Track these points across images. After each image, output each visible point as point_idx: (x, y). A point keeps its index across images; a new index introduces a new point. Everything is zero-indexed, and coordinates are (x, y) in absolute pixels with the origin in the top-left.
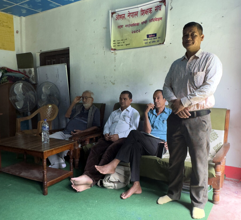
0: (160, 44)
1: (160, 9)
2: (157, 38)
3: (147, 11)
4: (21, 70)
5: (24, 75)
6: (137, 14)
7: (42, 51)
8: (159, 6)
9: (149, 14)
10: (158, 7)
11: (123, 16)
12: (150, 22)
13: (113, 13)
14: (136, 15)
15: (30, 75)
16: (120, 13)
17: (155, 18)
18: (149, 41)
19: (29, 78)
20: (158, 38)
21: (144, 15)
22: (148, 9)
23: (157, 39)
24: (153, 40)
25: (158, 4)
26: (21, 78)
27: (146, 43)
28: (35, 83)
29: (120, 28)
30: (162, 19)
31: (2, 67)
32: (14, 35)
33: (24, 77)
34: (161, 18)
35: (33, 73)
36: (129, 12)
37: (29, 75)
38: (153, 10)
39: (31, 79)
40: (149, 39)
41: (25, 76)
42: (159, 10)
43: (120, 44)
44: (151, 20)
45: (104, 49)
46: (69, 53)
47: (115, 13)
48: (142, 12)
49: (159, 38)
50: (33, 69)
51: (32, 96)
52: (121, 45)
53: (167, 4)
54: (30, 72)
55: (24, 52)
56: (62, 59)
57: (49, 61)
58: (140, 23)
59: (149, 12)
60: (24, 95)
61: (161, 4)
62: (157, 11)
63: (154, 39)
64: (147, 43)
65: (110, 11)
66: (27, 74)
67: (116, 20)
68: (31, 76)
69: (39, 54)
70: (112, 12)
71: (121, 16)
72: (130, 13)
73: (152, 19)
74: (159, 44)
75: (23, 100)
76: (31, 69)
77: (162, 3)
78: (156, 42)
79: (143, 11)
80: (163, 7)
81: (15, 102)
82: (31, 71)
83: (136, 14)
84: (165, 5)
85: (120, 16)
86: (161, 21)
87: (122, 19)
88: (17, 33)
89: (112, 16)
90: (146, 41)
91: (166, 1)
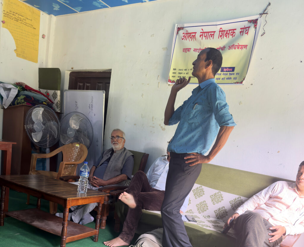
0: (238, 83)
3: (228, 33)
4: (43, 91)
5: (46, 98)
6: (214, 35)
7: (74, 69)
9: (230, 37)
10: (245, 29)
11: (194, 34)
12: (229, 49)
13: (179, 29)
14: (211, 37)
15: (55, 100)
16: (190, 30)
17: (238, 45)
18: (223, 76)
19: (53, 103)
20: (235, 74)
21: (223, 38)
22: (230, 30)
23: (235, 76)
24: (228, 76)
25: (246, 24)
26: (42, 102)
28: (59, 111)
29: (186, 52)
30: (247, 47)
31: (19, 83)
32: (38, 40)
33: (46, 101)
35: (59, 98)
36: (202, 30)
37: (53, 100)
38: (237, 32)
39: (54, 106)
40: (223, 74)
41: (48, 100)
42: (246, 34)
43: (181, 75)
44: (231, 46)
45: (159, 78)
46: (110, 78)
47: (182, 28)
48: (221, 32)
49: (237, 74)
50: (59, 92)
51: (54, 127)
53: (258, 27)
54: (55, 96)
55: (50, 66)
56: (99, 84)
57: (81, 84)
59: (231, 35)
60: (44, 124)
61: (249, 25)
62: (242, 35)
63: (230, 74)
64: (219, 79)
65: (176, 25)
66: (51, 97)
67: (183, 39)
68: (55, 102)
69: (69, 72)
70: (178, 27)
71: (190, 34)
72: (203, 33)
73: (233, 45)
74: (235, 83)
75: (42, 131)
76: (56, 91)
77: (251, 23)
78: (232, 79)
80: (252, 30)
81: (31, 133)
82: (57, 94)
83: (211, 34)
84: (256, 28)
85: (188, 35)
86: (244, 49)
87: (190, 39)
88: (42, 37)
89: (177, 33)
90: (218, 76)
91: (258, 21)
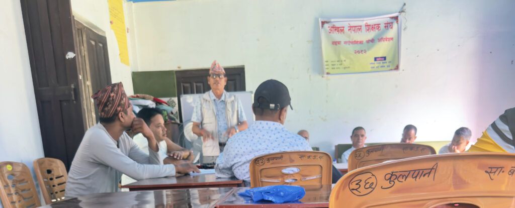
0: (391, 70)
1: (392, 28)
2: (386, 62)
3: (374, 27)
6: (361, 29)
7: (182, 68)
8: (389, 23)
9: (377, 31)
11: (342, 29)
12: (378, 42)
13: (323, 23)
14: (359, 30)
17: (385, 38)
18: (376, 65)
21: (370, 31)
22: (375, 25)
23: (388, 64)
24: (381, 64)
25: (390, 20)
27: (372, 68)
29: (336, 45)
32: (126, 36)
34: (392, 39)
36: (349, 24)
38: (382, 26)
40: (377, 63)
43: (335, 67)
44: (380, 39)
47: (327, 22)
49: (389, 62)
52: (337, 68)
53: (399, 22)
57: (187, 85)
58: (365, 42)
59: (377, 29)
62: (388, 29)
63: (383, 63)
64: (374, 67)
65: (320, 19)
67: (330, 33)
70: (322, 21)
71: (337, 28)
72: (351, 27)
73: (382, 38)
77: (393, 19)
78: (386, 66)
79: (368, 26)
80: (395, 25)
83: (359, 28)
85: (335, 29)
86: (391, 41)
87: (337, 33)
89: (322, 27)
90: (373, 65)
91: (399, 18)
